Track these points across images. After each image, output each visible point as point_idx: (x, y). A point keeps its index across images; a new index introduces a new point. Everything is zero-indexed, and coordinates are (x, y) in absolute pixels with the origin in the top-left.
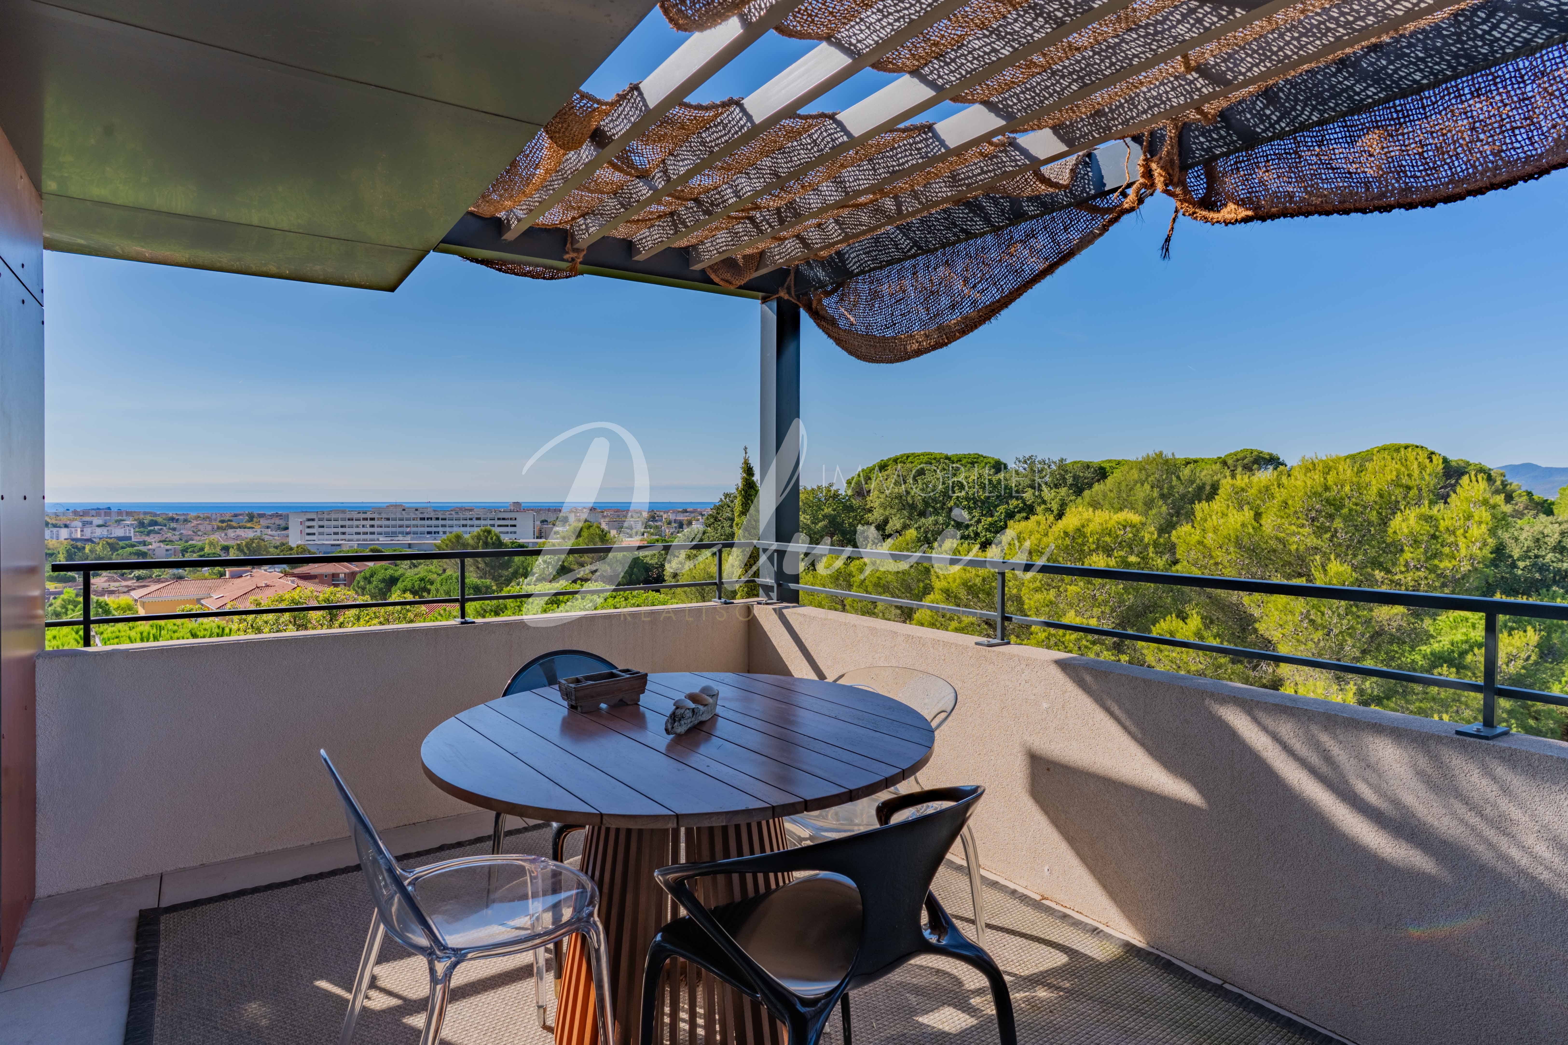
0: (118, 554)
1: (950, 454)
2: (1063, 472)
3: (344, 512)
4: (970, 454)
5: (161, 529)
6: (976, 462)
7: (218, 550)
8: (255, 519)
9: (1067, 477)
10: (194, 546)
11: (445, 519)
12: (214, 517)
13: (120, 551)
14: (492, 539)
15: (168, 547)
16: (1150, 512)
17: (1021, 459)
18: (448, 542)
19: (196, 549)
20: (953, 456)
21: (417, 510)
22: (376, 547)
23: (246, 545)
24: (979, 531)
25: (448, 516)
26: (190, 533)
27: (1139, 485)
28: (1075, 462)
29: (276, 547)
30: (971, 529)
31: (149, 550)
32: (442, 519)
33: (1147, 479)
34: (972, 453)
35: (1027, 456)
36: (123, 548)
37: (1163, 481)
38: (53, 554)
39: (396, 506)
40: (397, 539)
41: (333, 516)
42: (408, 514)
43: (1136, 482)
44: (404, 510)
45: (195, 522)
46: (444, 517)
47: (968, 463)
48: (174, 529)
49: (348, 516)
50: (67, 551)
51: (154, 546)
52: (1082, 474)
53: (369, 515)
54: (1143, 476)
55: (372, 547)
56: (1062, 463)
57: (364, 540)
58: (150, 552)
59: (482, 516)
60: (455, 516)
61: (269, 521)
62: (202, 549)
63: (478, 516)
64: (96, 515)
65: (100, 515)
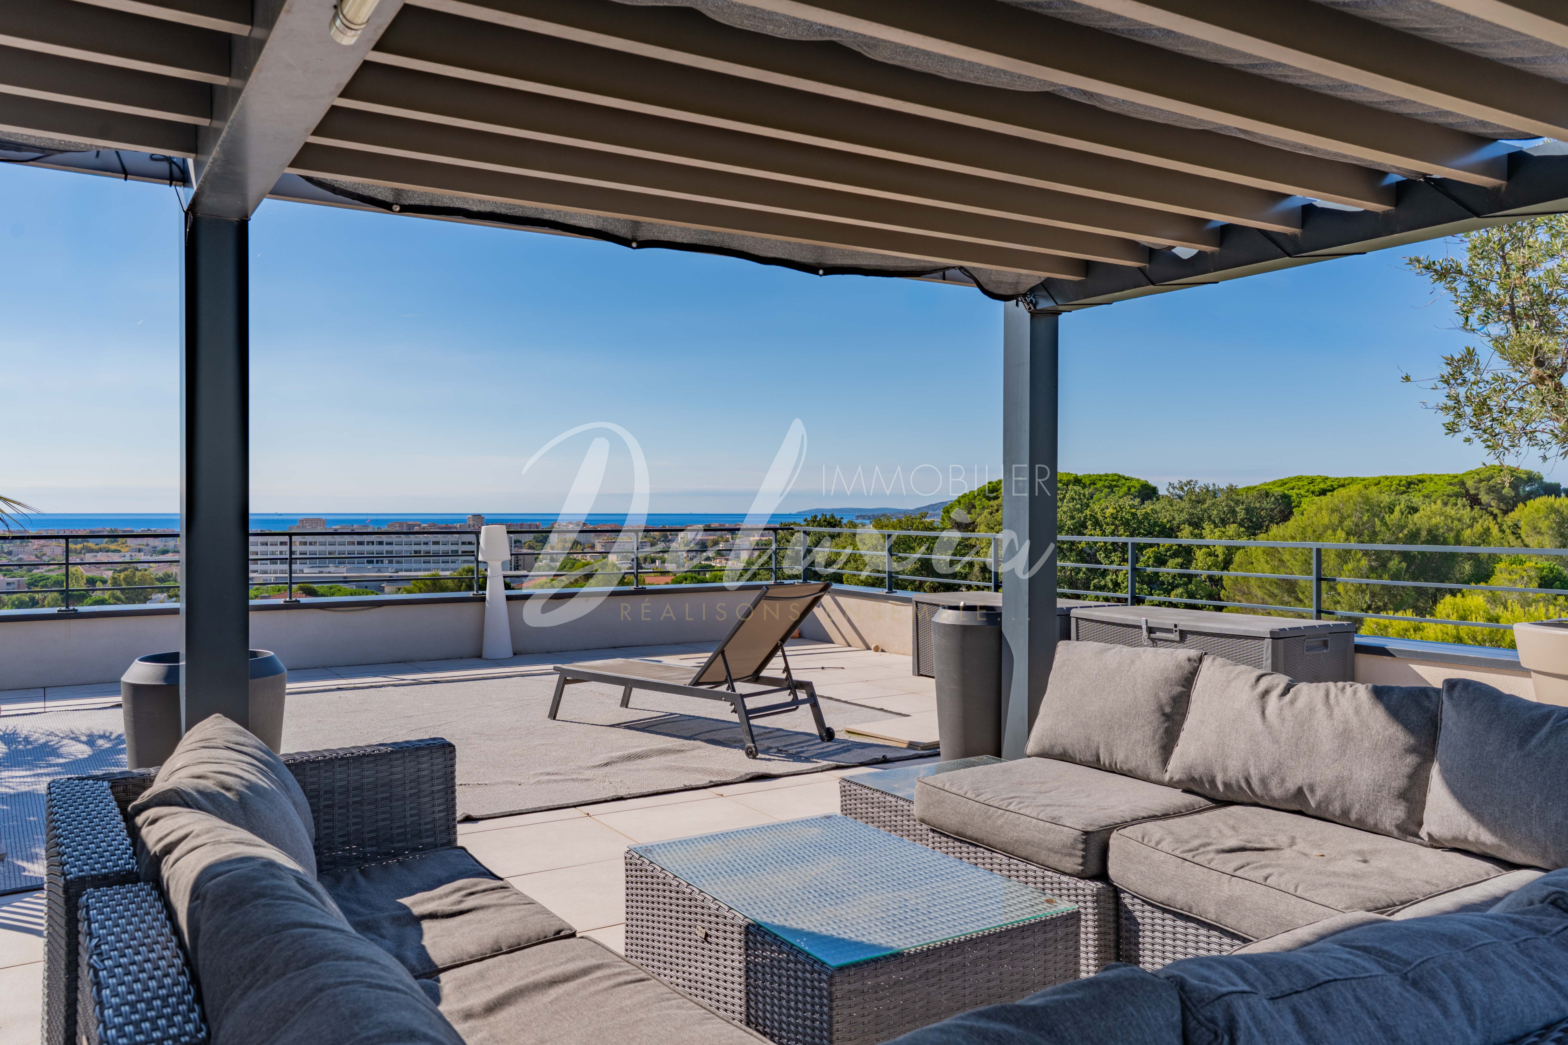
1: (1080, 474)
2: (1232, 504)
4: (1107, 475)
6: (1116, 486)
9: (1237, 509)
10: (43, 578)
16: (1345, 567)
17: (1176, 484)
20: (1085, 476)
24: (1119, 581)
27: (1330, 532)
28: (1249, 488)
30: (1108, 578)
33: (1341, 522)
34: (1109, 472)
35: (1184, 481)
37: (1364, 524)
43: (1326, 528)
47: (1104, 486)
52: (1258, 505)
54: (1335, 518)
56: (1232, 489)
63: (436, 540)
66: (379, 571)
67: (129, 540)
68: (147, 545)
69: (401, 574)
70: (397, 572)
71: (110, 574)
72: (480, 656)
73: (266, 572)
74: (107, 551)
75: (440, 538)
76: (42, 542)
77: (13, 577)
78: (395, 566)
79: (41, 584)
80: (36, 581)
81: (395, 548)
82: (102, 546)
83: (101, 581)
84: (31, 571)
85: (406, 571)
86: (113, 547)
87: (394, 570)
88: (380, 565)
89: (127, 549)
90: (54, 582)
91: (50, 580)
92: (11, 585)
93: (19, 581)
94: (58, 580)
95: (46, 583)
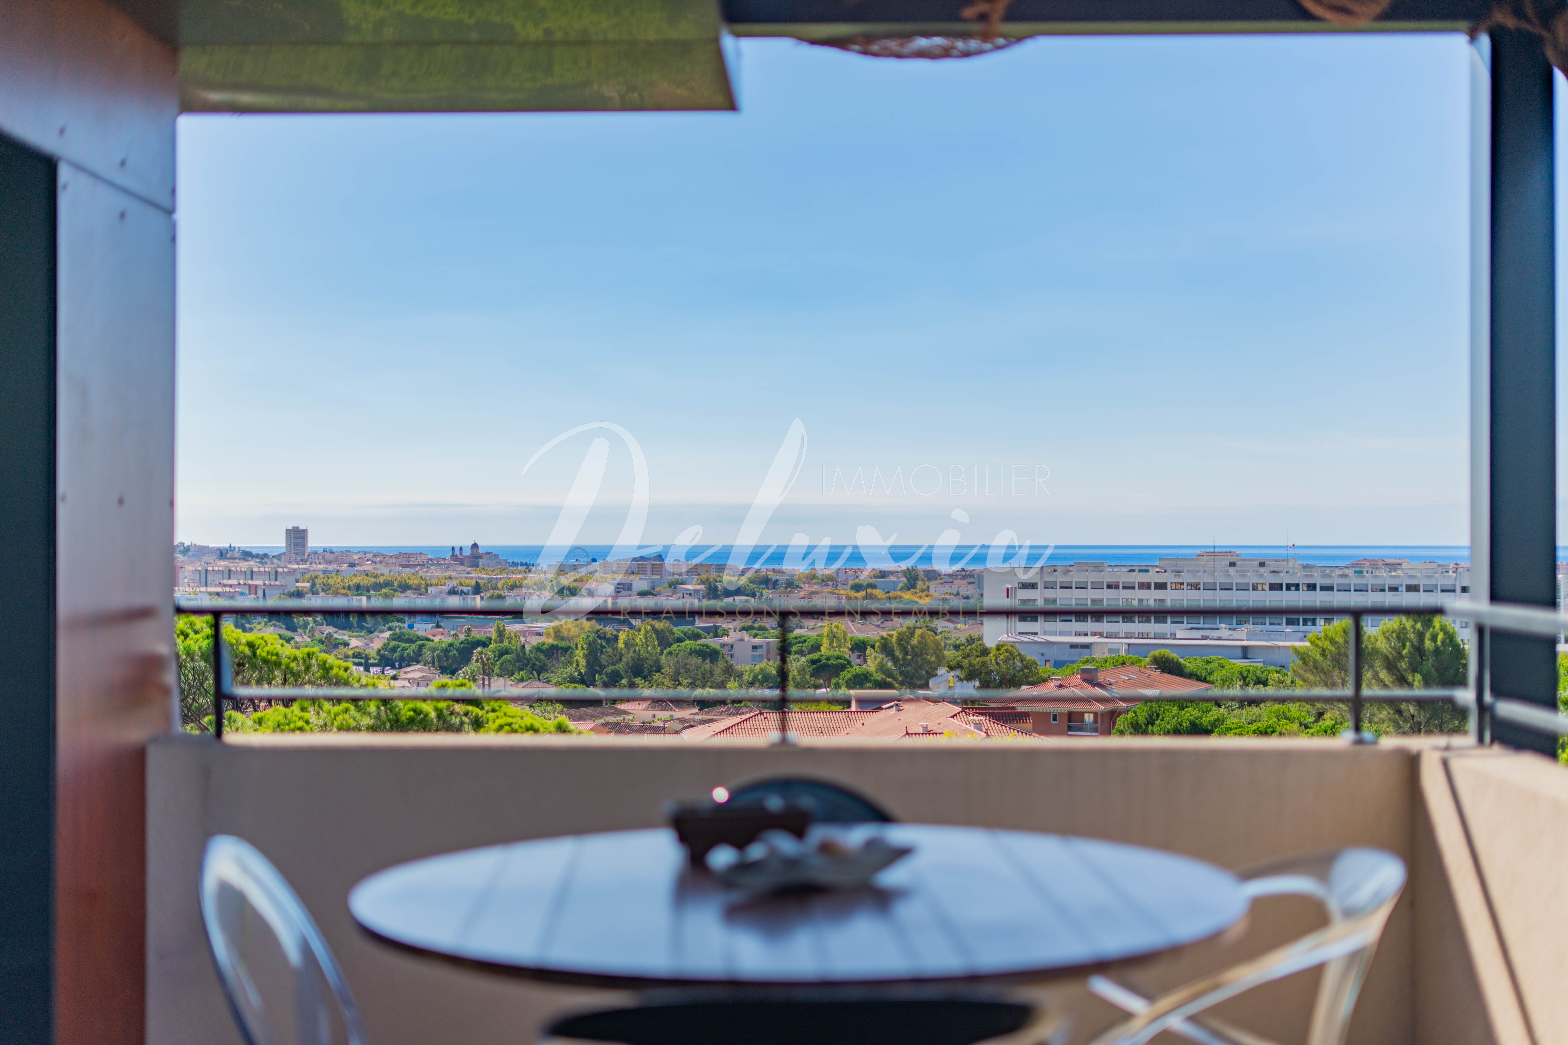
0: (670, 653)
3: (1098, 568)
7: (845, 652)
8: (920, 584)
11: (1330, 588)
12: (842, 577)
13: (675, 646)
14: (1434, 638)
15: (758, 641)
18: (1327, 644)
19: (805, 647)
21: (1262, 564)
22: (1167, 652)
23: (900, 640)
25: (1336, 581)
29: (957, 647)
31: (723, 645)
32: (1323, 588)
36: (680, 640)
38: (569, 648)
39: (1213, 553)
40: (1215, 634)
41: (1075, 577)
42: (1243, 574)
44: (1233, 564)
45: (807, 588)
46: (1327, 582)
49: (1108, 579)
50: (590, 644)
51: (732, 637)
53: (1152, 577)
55: (1157, 652)
57: (1142, 636)
58: (725, 651)
59: (1422, 582)
60: (1354, 581)
61: (947, 588)
62: (817, 647)
63: (1413, 582)
64: (639, 571)
65: (645, 572)
68: (957, 594)
73: (1115, 637)
75: (1421, 579)
79: (794, 648)
90: (812, 646)
91: (806, 644)
92: (758, 650)
93: (768, 643)
94: (817, 644)
95: (802, 647)
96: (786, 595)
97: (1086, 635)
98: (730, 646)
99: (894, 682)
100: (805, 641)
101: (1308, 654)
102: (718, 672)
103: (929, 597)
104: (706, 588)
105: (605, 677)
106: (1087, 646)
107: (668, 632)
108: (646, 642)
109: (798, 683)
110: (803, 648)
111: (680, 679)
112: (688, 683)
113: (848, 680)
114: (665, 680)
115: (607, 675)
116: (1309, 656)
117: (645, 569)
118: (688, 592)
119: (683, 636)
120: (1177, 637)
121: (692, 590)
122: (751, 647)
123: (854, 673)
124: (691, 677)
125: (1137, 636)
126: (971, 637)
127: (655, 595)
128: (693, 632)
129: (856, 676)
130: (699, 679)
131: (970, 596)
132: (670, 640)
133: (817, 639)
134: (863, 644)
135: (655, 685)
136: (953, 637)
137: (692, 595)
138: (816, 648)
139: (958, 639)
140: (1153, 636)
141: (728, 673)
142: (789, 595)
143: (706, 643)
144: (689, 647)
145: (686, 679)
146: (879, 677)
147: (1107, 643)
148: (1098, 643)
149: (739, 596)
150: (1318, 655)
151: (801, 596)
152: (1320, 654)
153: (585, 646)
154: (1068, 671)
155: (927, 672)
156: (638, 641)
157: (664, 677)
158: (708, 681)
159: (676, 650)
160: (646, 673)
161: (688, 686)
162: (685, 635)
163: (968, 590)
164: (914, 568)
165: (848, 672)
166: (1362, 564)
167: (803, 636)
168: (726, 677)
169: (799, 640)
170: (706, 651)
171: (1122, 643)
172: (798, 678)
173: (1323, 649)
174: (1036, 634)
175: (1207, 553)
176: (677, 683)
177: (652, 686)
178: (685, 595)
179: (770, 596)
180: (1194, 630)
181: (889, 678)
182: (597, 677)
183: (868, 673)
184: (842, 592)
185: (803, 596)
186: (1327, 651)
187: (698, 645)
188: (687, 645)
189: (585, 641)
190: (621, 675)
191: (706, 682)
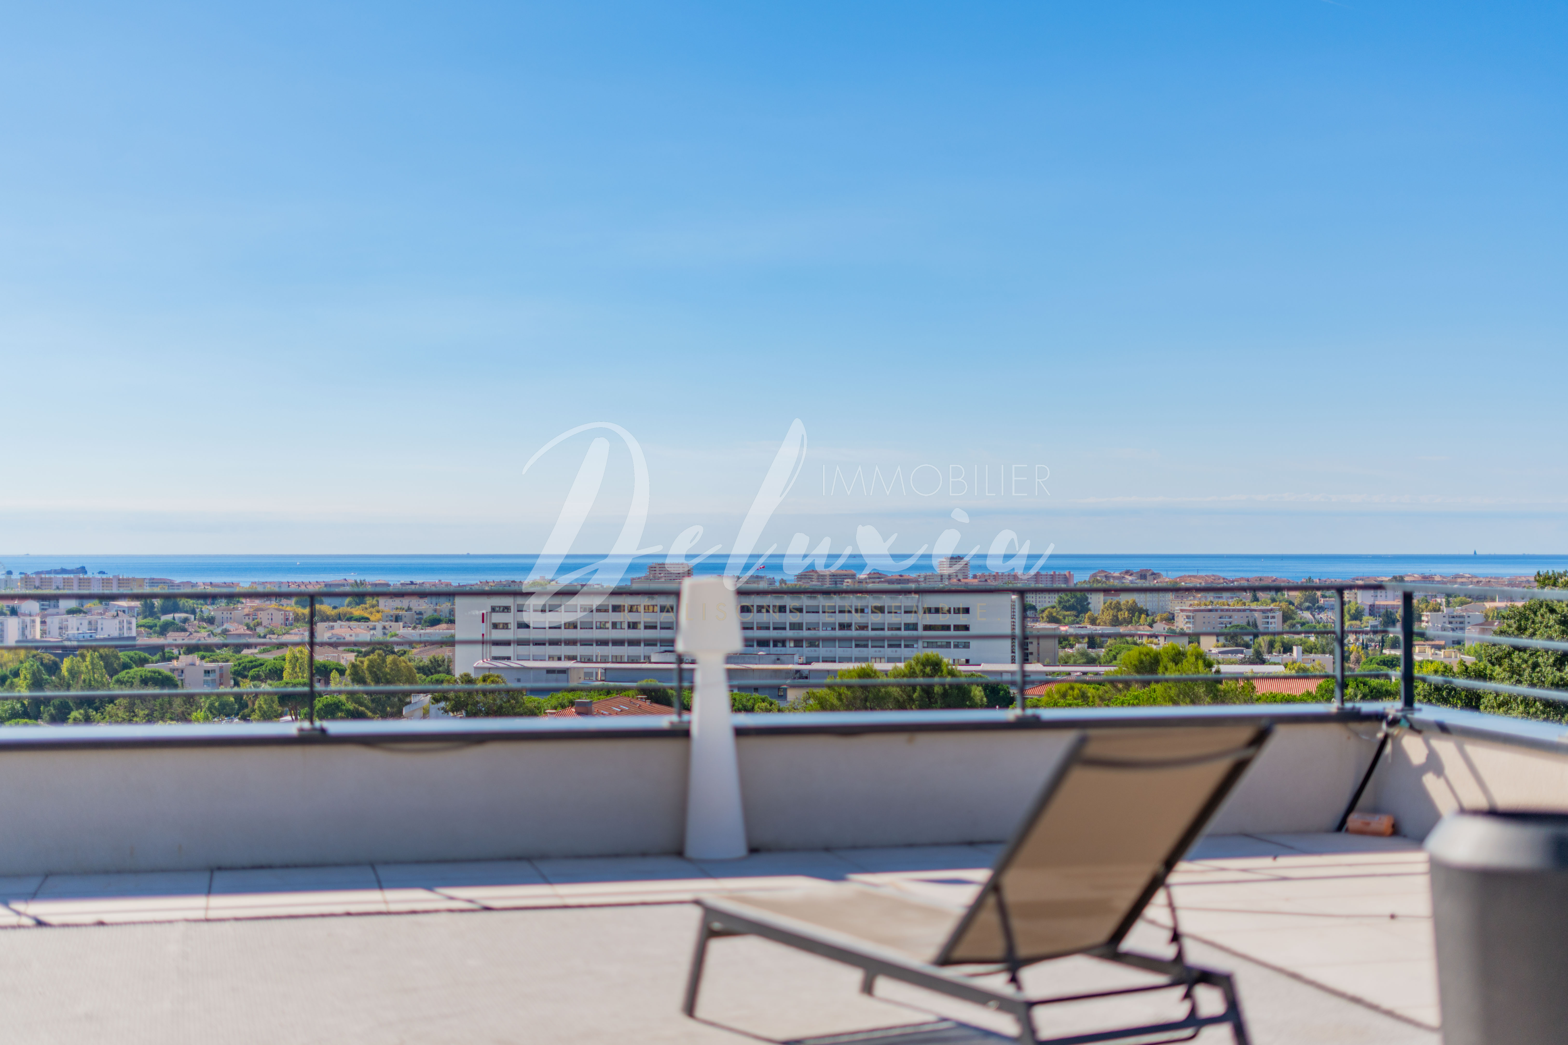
5: (185, 620)
7: (308, 677)
8: (366, 598)
10: (256, 664)
11: (799, 610)
12: (283, 589)
13: (123, 673)
15: (210, 665)
19: (262, 671)
22: (654, 682)
23: (371, 667)
25: (805, 603)
26: (242, 630)
29: (421, 670)
31: (173, 670)
36: (126, 666)
45: (249, 604)
48: (211, 621)
50: (34, 674)
51: (182, 661)
55: (644, 682)
57: (617, 659)
58: (176, 677)
59: (887, 604)
60: (823, 602)
61: (397, 603)
63: (878, 604)
64: (64, 586)
65: (71, 587)
66: (778, 660)
67: (382, 601)
68: (409, 609)
69: (816, 666)
70: (808, 663)
71: (351, 657)
72: (679, 853)
73: (590, 661)
74: (349, 619)
75: (885, 601)
76: (257, 603)
77: (214, 661)
78: (807, 651)
79: (251, 673)
80: (245, 668)
81: (806, 618)
82: (341, 610)
83: (337, 670)
84: (240, 652)
85: (825, 661)
86: (357, 612)
87: (803, 660)
88: (779, 650)
89: (379, 616)
90: (270, 670)
91: (264, 668)
92: (211, 675)
93: (221, 668)
94: (276, 668)
95: (259, 671)
96: (229, 612)
97: (559, 659)
98: (180, 671)
99: (366, 711)
100: (262, 665)
101: (825, 698)
102: (177, 703)
103: (380, 613)
104: (142, 605)
105: (52, 708)
106: (564, 671)
107: (113, 657)
108: (93, 669)
109: (265, 712)
110: (260, 673)
111: (136, 710)
112: (144, 714)
113: (319, 709)
114: (118, 712)
115: (54, 706)
116: (827, 701)
117: (71, 584)
118: (122, 609)
119: (129, 661)
120: (652, 661)
121: (126, 607)
122: (203, 672)
123: (325, 703)
124: (147, 708)
125: (610, 660)
126: (435, 659)
127: (85, 613)
128: (140, 656)
129: (327, 706)
130: (156, 710)
131: (423, 612)
132: (115, 665)
133: (275, 663)
134: (325, 668)
135: (107, 717)
136: (416, 659)
137: (127, 612)
138: (274, 672)
139: (421, 661)
140: (626, 661)
141: (189, 703)
142: (232, 612)
143: (157, 669)
144: (139, 674)
145: (142, 710)
146: (350, 706)
147: (583, 668)
148: (574, 668)
149: (178, 613)
150: (835, 700)
151: (245, 614)
152: (837, 698)
153: (28, 676)
154: (554, 700)
155: (400, 700)
156: (84, 669)
157: (118, 708)
158: (167, 712)
159: (124, 677)
160: (97, 704)
161: (145, 718)
162: (131, 660)
163: (419, 605)
164: (363, 582)
165: (319, 701)
166: (810, 575)
167: (259, 660)
168: (186, 708)
169: (254, 663)
170: (158, 678)
171: (598, 668)
172: (264, 706)
173: (839, 693)
174: (509, 658)
175: (659, 564)
176: (132, 714)
177: (104, 718)
178: (119, 612)
179: (212, 613)
180: (669, 653)
181: (362, 706)
182: (42, 709)
183: (339, 702)
184: (288, 609)
185: (248, 613)
186: (843, 695)
187: (149, 671)
188: (137, 671)
189: (29, 671)
190: (70, 706)
191: (164, 713)
